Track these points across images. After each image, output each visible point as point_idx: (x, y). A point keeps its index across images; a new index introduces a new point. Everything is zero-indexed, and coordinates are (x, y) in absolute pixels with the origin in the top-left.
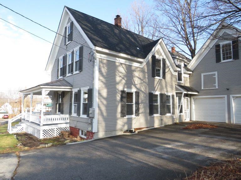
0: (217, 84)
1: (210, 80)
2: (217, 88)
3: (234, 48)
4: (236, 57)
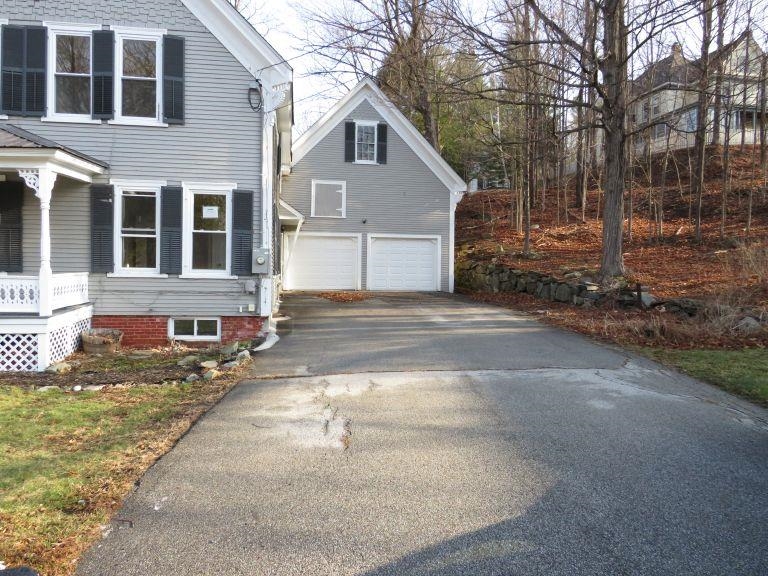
0: (343, 209)
1: (329, 197)
2: (344, 216)
3: (379, 140)
4: (382, 158)
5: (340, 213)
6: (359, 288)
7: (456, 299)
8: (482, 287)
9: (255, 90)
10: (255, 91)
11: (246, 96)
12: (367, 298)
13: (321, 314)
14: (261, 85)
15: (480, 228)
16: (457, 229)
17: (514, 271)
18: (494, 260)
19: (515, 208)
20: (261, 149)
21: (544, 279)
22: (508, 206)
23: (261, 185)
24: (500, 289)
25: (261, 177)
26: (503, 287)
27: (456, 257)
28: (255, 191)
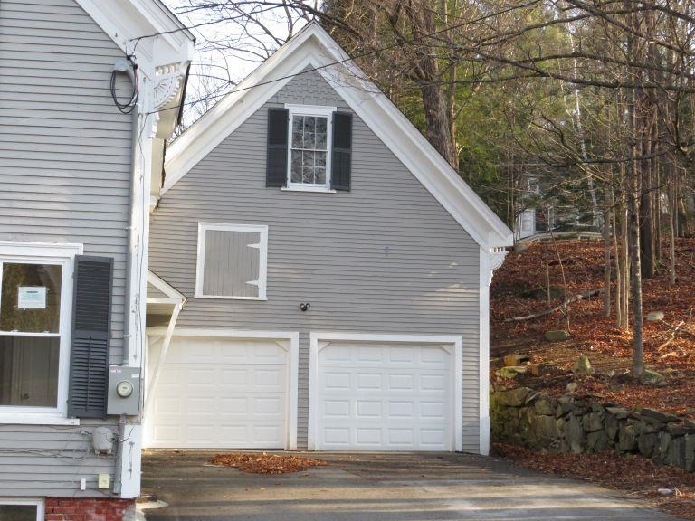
0: (261, 283)
2: (262, 296)
3: (335, 144)
4: (342, 179)
5: (255, 290)
6: (293, 444)
7: (495, 468)
8: (547, 443)
9: (125, 74)
10: (124, 77)
11: (107, 85)
12: (313, 466)
13: (225, 497)
14: (135, 67)
15: (543, 318)
16: (495, 320)
17: (613, 410)
18: (572, 386)
19: (614, 279)
20: (130, 181)
21: (672, 426)
22: (598, 272)
23: (127, 246)
24: (584, 445)
25: (128, 232)
26: (591, 442)
27: (493, 379)
28: (116, 258)
